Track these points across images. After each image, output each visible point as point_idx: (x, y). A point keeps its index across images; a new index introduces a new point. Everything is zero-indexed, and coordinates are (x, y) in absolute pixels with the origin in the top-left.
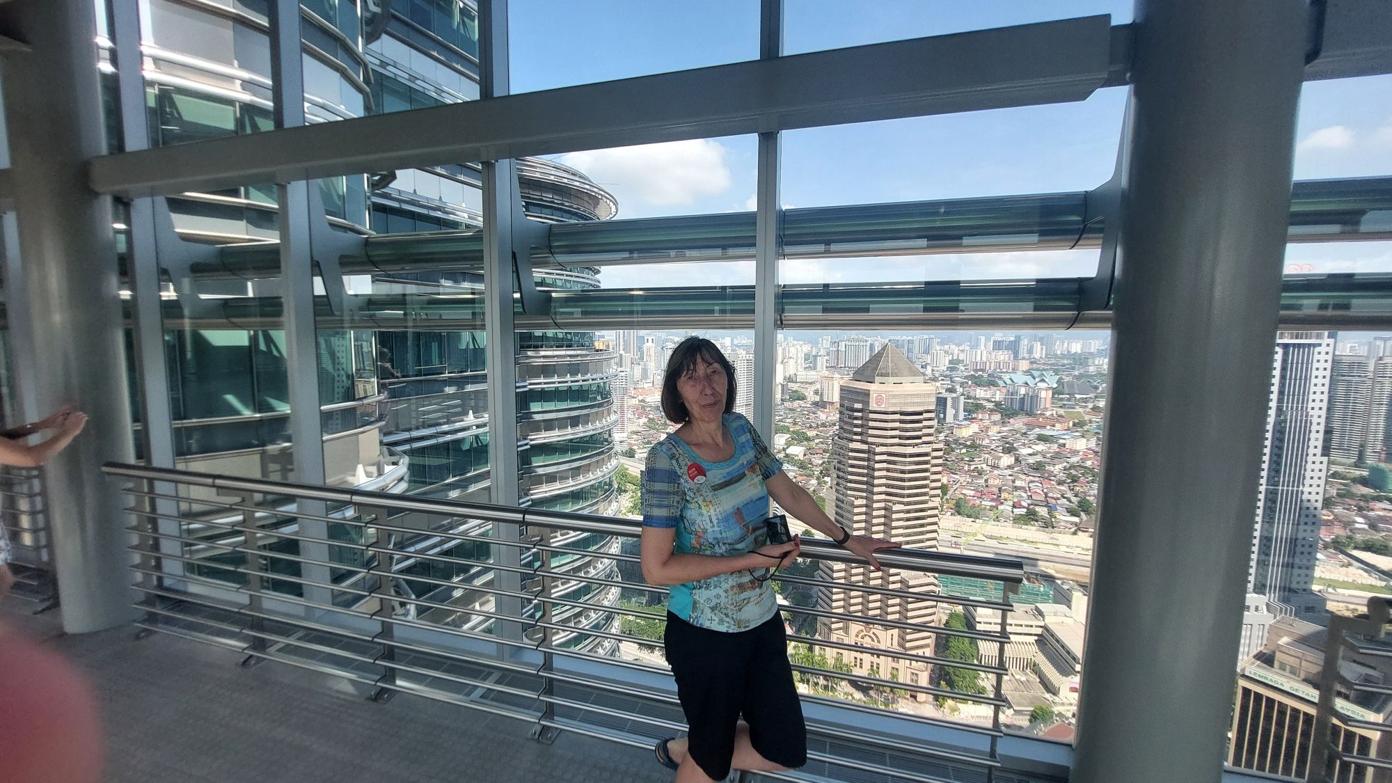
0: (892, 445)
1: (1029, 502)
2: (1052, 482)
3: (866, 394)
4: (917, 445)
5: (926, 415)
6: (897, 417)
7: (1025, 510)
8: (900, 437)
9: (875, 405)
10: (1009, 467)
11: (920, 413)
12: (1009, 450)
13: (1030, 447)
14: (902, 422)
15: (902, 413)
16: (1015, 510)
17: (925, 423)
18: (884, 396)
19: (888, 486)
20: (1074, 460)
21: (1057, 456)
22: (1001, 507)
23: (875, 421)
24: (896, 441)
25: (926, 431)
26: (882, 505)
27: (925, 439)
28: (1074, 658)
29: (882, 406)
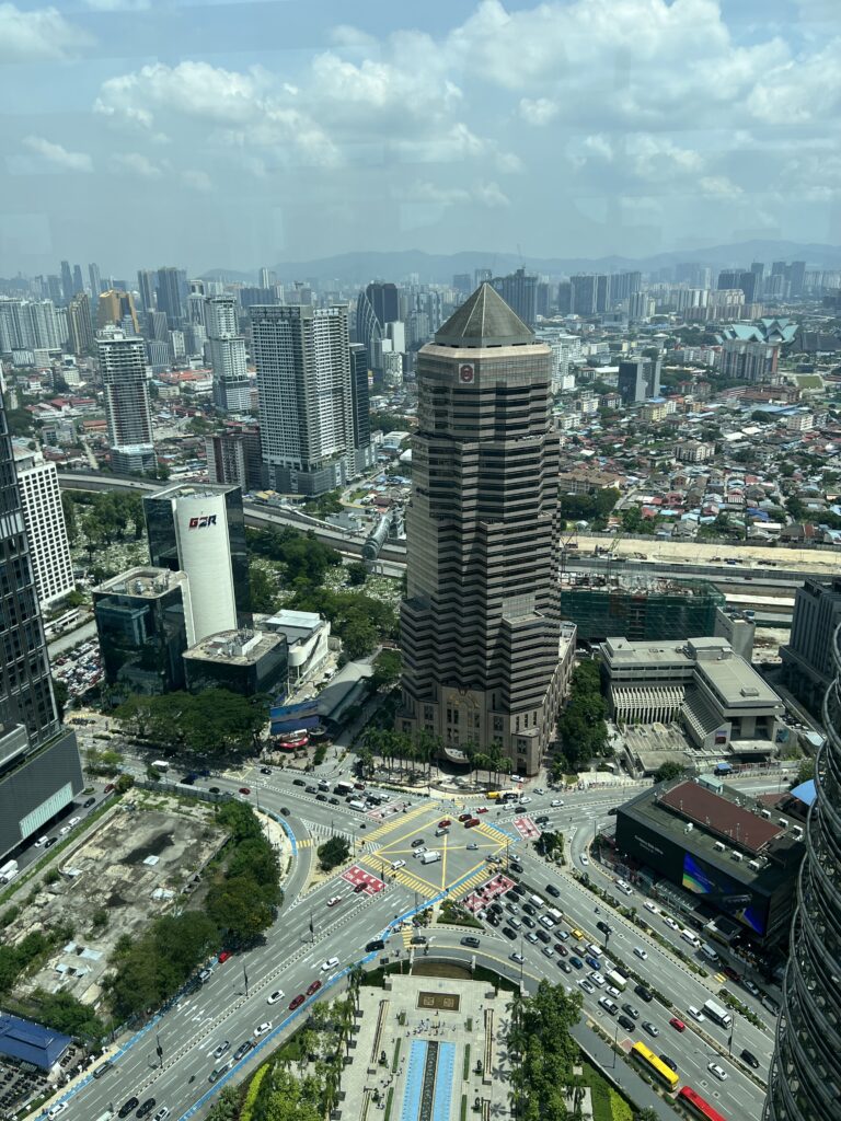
0: (487, 439)
1: (723, 506)
2: (759, 478)
3: (449, 364)
4: (521, 437)
5: (534, 393)
7: (714, 518)
8: (498, 427)
10: (706, 461)
12: (711, 436)
13: (740, 431)
14: (499, 404)
15: (501, 392)
16: (702, 519)
17: (533, 405)
19: (480, 498)
20: (794, 446)
21: (773, 441)
22: (684, 517)
23: (463, 405)
24: (492, 432)
25: (535, 416)
26: (473, 524)
27: (533, 428)
28: (723, 702)
29: (472, 382)
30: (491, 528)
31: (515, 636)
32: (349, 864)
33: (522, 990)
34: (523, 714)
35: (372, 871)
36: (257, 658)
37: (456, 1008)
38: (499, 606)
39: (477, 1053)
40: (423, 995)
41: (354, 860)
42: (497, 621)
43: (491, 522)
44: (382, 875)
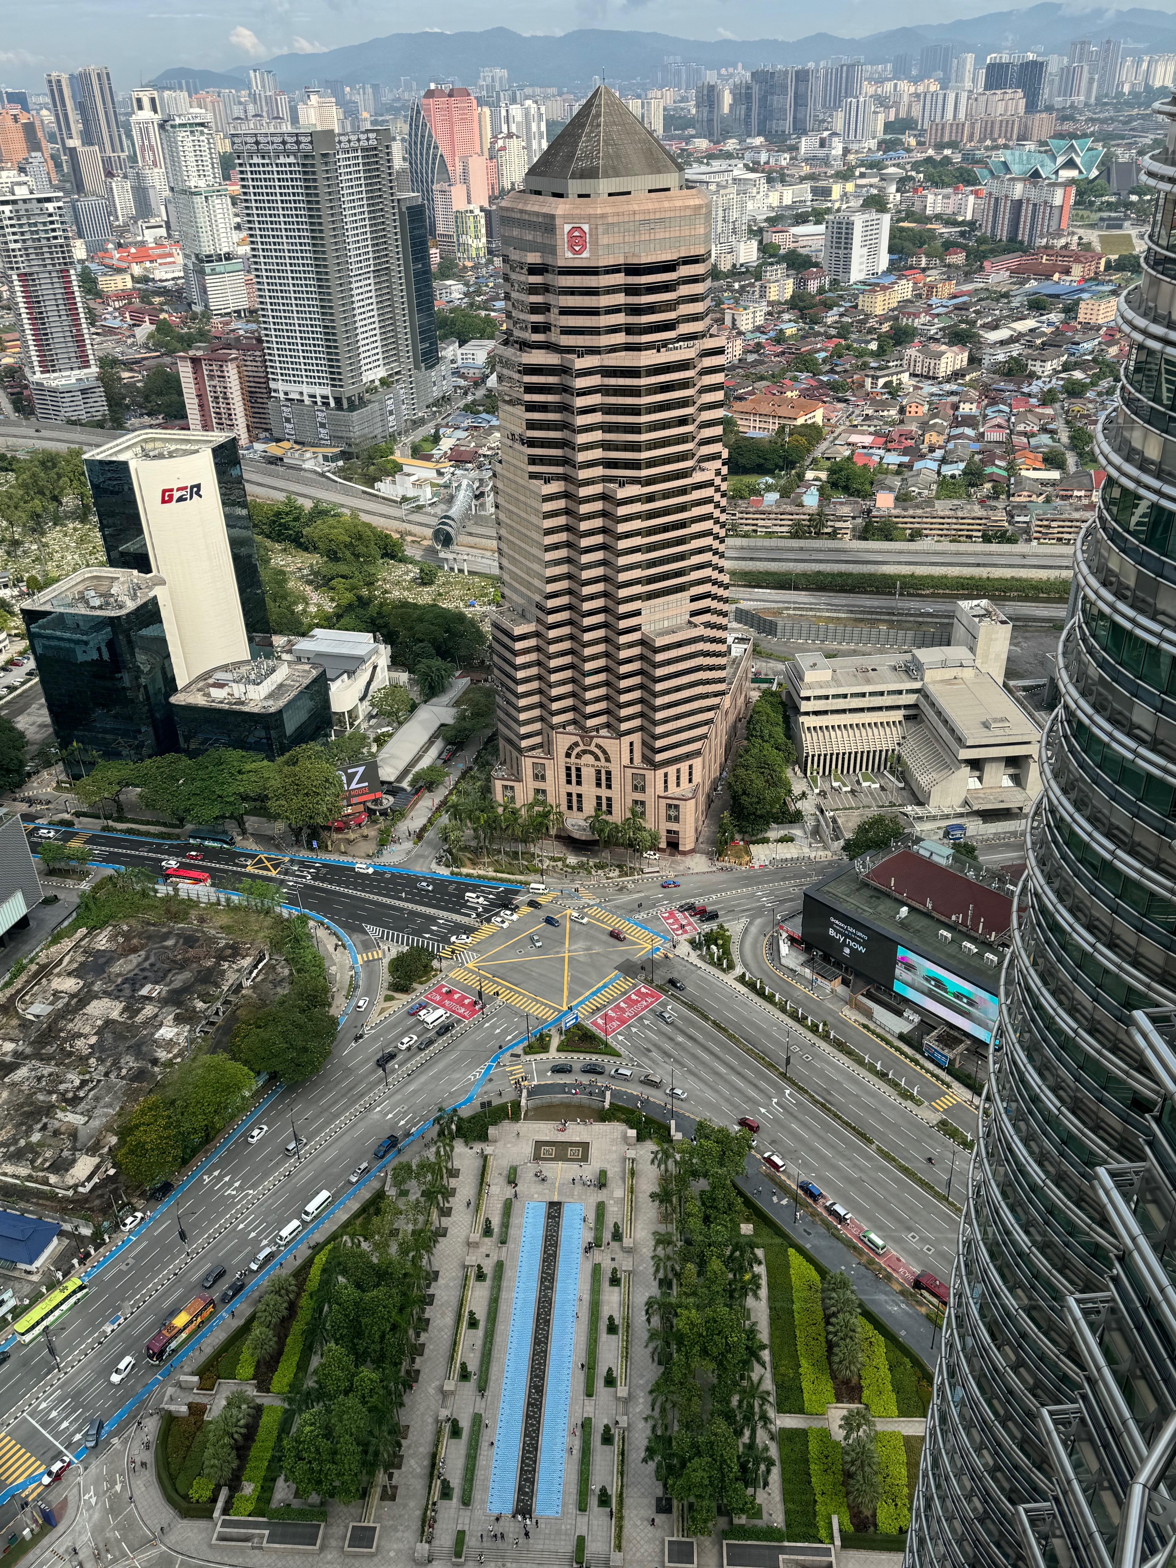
0: (613, 349)
1: (977, 447)
2: (1032, 400)
3: (548, 225)
4: (665, 344)
5: (685, 271)
6: (619, 279)
7: (962, 466)
8: (629, 330)
9: (569, 255)
10: (957, 375)
11: (669, 267)
12: (963, 336)
13: (1008, 326)
14: (631, 290)
15: (633, 270)
16: (944, 468)
17: (685, 290)
18: (586, 228)
19: (606, 446)
20: (1087, 346)
21: (1054, 341)
22: (918, 465)
23: (572, 293)
24: (620, 338)
25: (685, 309)
26: (597, 489)
27: (685, 329)
28: (959, 740)
29: (585, 254)
30: (622, 493)
31: (659, 657)
32: (434, 981)
33: (673, 1132)
34: (675, 767)
35: (467, 989)
36: (281, 703)
37: (585, 1158)
38: (637, 613)
39: (613, 1214)
40: (539, 1144)
41: (440, 975)
42: (636, 636)
43: (622, 485)
44: (480, 994)
